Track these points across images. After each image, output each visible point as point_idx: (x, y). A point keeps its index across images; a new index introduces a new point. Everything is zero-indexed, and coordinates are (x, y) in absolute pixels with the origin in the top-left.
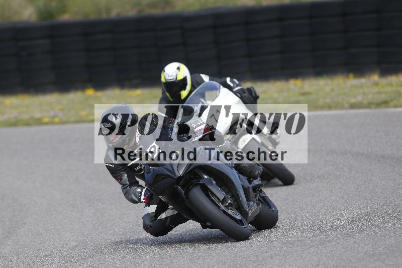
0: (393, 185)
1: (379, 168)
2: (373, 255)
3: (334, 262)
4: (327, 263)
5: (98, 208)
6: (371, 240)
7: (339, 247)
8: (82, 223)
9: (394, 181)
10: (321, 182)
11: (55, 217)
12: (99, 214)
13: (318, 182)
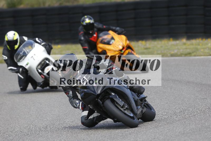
0: (194, 97)
1: (187, 88)
2: (183, 133)
3: (163, 137)
4: (159, 137)
5: (38, 107)
6: (183, 126)
7: (166, 129)
8: (30, 114)
9: (194, 95)
10: (156, 95)
11: (16, 111)
12: (39, 110)
13: (154, 95)
